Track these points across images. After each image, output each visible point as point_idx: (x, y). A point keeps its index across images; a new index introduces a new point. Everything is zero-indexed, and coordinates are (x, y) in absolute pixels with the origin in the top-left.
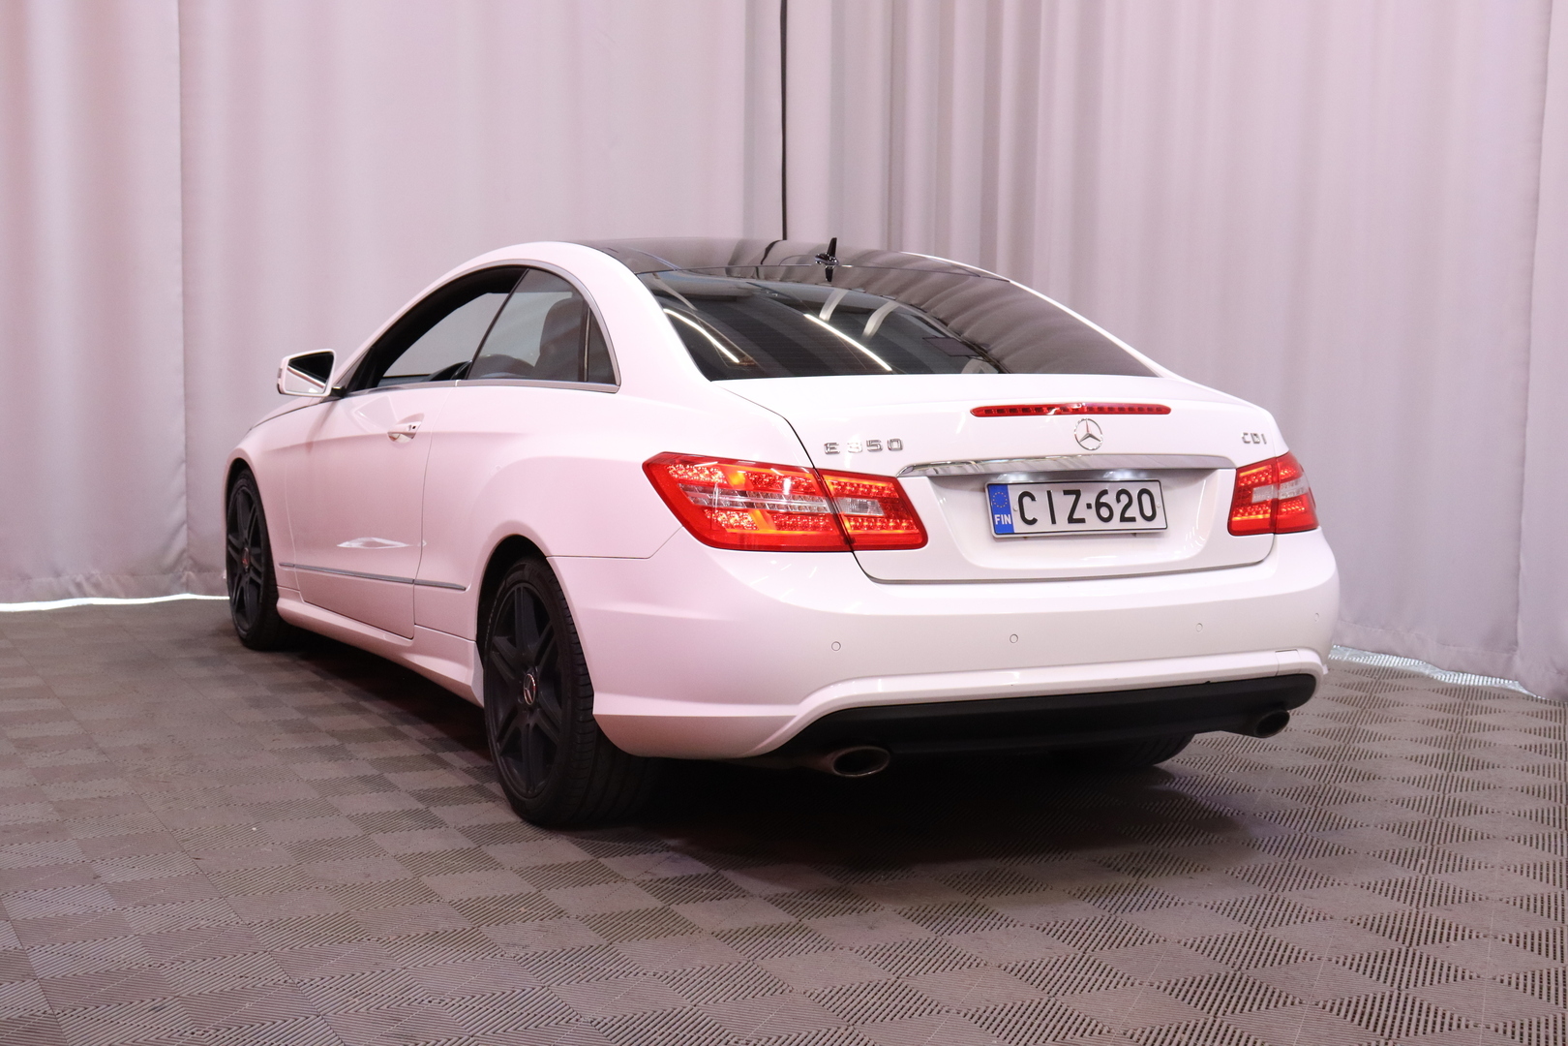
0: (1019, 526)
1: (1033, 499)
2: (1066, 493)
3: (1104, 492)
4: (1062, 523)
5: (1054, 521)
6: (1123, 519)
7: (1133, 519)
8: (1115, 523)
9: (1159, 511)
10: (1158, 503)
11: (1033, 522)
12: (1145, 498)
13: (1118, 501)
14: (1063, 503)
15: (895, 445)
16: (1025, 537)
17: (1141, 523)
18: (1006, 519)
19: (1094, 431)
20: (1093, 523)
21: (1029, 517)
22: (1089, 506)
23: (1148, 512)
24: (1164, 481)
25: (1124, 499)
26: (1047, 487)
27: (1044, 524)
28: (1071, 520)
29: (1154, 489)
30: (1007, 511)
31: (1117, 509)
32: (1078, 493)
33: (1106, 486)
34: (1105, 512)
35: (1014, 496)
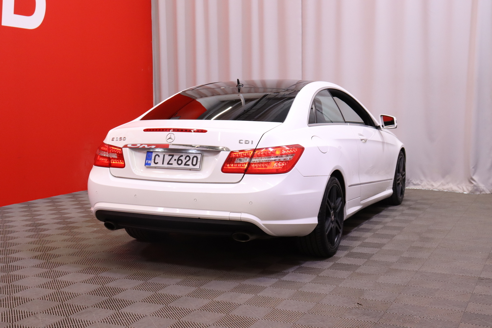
0: (153, 164)
1: (159, 156)
2: (169, 155)
3: (182, 156)
4: (165, 165)
5: (163, 164)
6: (185, 165)
7: (189, 165)
8: (182, 166)
9: (198, 163)
10: (199, 160)
11: (157, 163)
12: (195, 159)
13: (185, 159)
14: (167, 158)
15: (125, 139)
16: (155, 168)
17: (191, 166)
18: (149, 162)
19: (173, 137)
20: (175, 165)
21: (156, 162)
22: (175, 160)
23: (194, 163)
24: (205, 154)
25: (188, 158)
26: (164, 153)
27: (160, 165)
28: (168, 164)
29: (199, 156)
30: (151, 159)
31: (184, 162)
32: (173, 156)
33: (183, 154)
34: (180, 162)
35: (154, 155)
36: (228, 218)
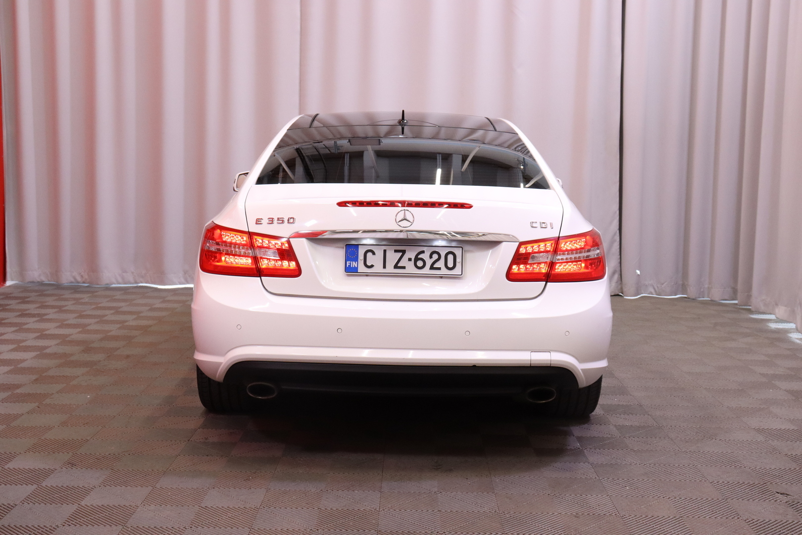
0: (362, 268)
1: (374, 253)
2: (396, 251)
3: (423, 252)
4: (390, 268)
5: (384, 267)
6: (432, 268)
7: (439, 269)
8: (426, 270)
9: (458, 265)
10: (459, 260)
11: (372, 266)
12: (450, 257)
13: (431, 257)
14: (393, 257)
15: (291, 221)
16: (367, 275)
17: (444, 271)
18: (354, 264)
19: (409, 217)
20: (410, 268)
21: (369, 264)
22: (410, 260)
23: (450, 265)
24: (466, 247)
25: (435, 257)
26: (384, 248)
27: (378, 268)
28: (396, 267)
29: (458, 252)
30: (356, 260)
31: (429, 262)
32: (404, 252)
33: (425, 249)
34: (420, 264)
35: (361, 251)
36: (527, 363)
